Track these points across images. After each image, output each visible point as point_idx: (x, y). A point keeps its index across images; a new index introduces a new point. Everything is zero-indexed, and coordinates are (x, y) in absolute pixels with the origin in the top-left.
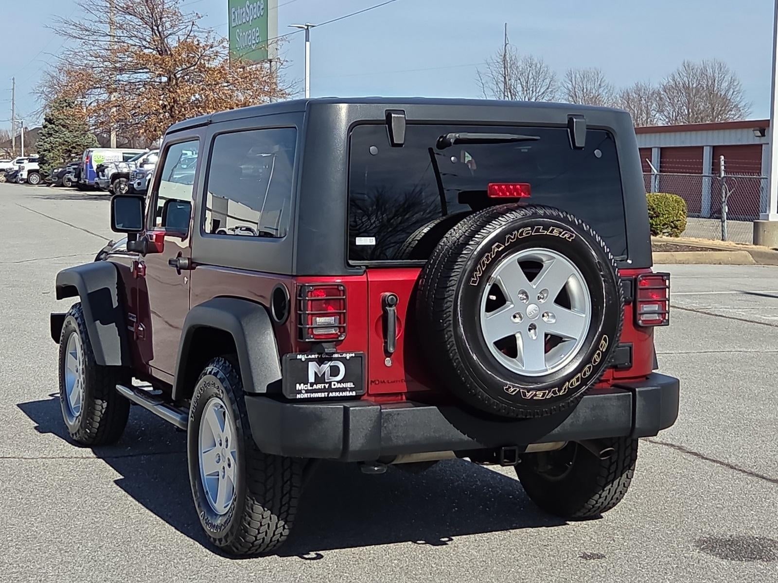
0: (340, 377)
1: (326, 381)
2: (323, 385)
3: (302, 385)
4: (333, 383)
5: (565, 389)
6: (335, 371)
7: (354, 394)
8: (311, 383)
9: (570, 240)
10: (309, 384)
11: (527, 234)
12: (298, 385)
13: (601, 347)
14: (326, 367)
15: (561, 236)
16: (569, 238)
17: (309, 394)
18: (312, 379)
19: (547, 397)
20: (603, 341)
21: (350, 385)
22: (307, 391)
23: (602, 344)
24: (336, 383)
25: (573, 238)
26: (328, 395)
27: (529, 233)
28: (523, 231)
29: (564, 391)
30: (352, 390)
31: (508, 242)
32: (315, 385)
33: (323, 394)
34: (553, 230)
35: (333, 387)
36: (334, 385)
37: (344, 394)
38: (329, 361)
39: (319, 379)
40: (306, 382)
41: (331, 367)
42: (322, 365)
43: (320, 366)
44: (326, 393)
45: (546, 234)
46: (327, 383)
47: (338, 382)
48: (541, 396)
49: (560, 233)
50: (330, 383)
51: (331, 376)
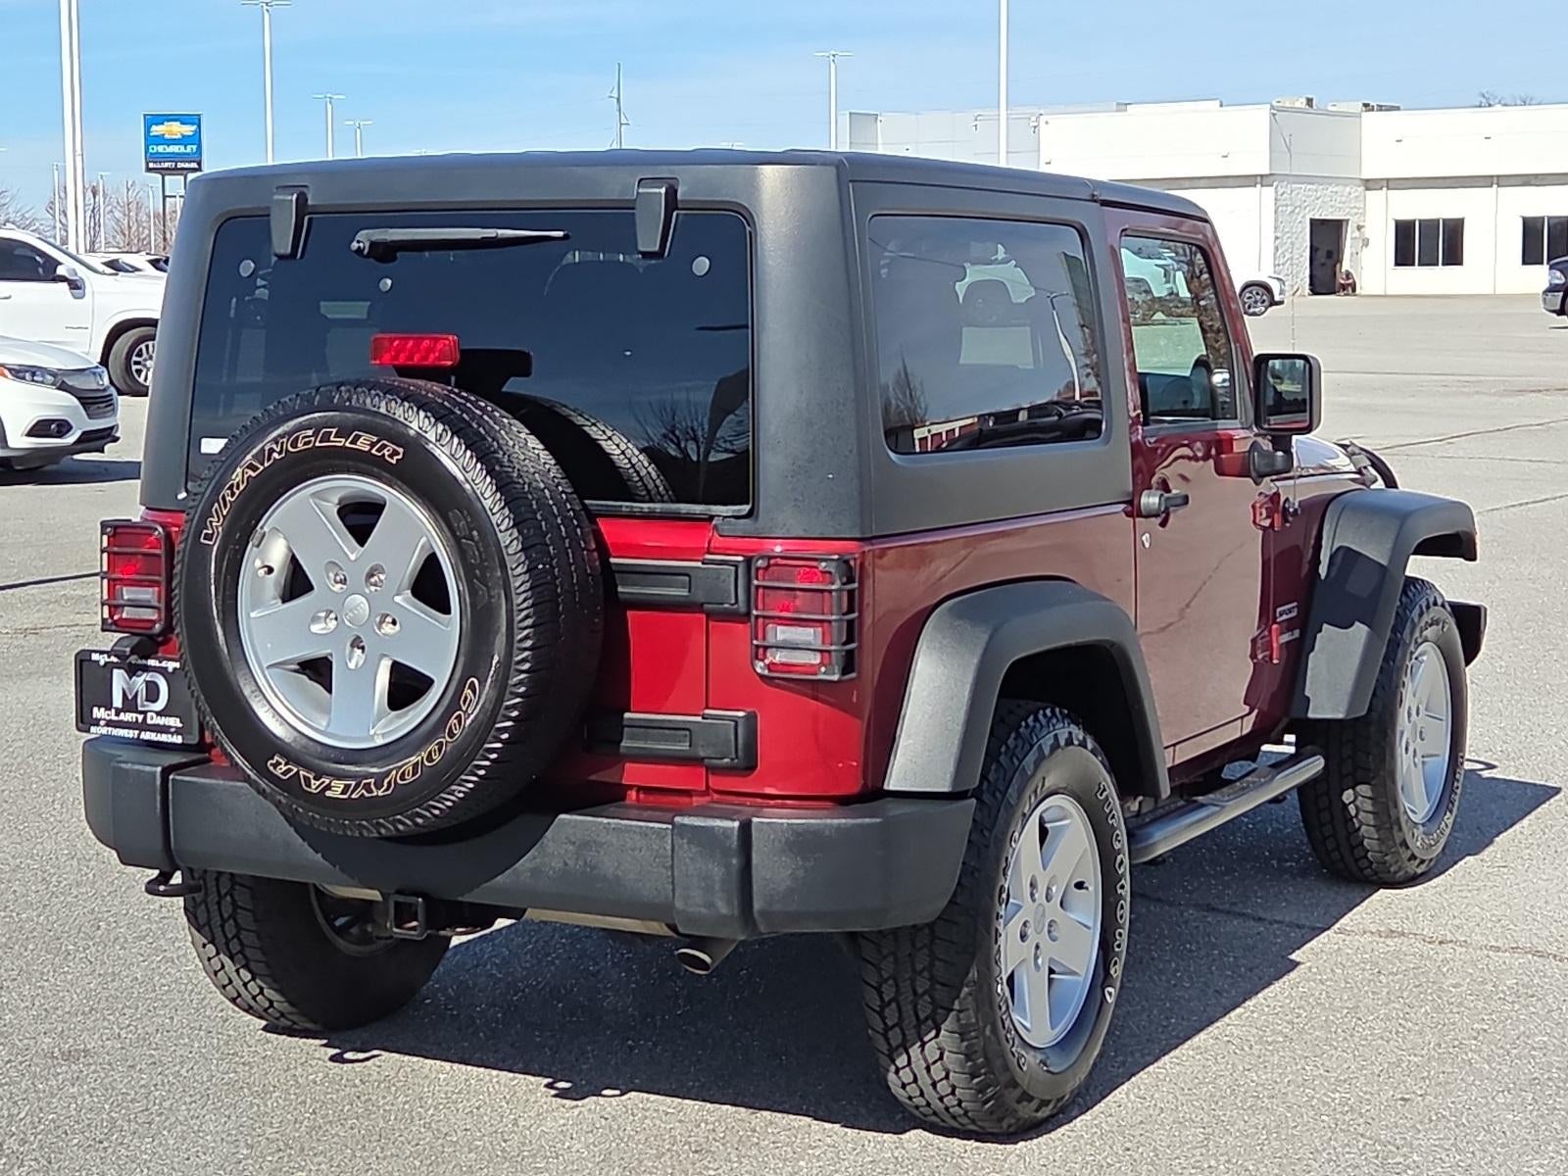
0: (160, 705)
1: (140, 709)
2: (134, 715)
3: (102, 709)
4: (149, 714)
5: (389, 783)
6: (152, 693)
7: (178, 739)
8: (117, 709)
9: (394, 462)
10: (113, 711)
11: (305, 444)
12: (95, 709)
13: (464, 703)
14: (140, 681)
15: (373, 451)
16: (391, 456)
17: (110, 729)
18: (118, 702)
19: (353, 796)
20: (468, 692)
21: (174, 722)
22: (109, 723)
23: (466, 698)
24: (154, 715)
25: (400, 457)
26: (139, 735)
27: (310, 442)
28: (298, 437)
29: (387, 790)
30: (178, 731)
31: (269, 460)
32: (122, 714)
33: (131, 731)
34: (358, 437)
35: (149, 722)
36: (152, 718)
37: (164, 738)
38: (144, 671)
39: (130, 704)
40: (109, 707)
41: (148, 683)
42: (134, 678)
43: (131, 678)
44: (137, 732)
45: (344, 447)
46: (141, 712)
47: (159, 714)
48: (340, 790)
49: (373, 445)
50: (145, 713)
51: (147, 700)
